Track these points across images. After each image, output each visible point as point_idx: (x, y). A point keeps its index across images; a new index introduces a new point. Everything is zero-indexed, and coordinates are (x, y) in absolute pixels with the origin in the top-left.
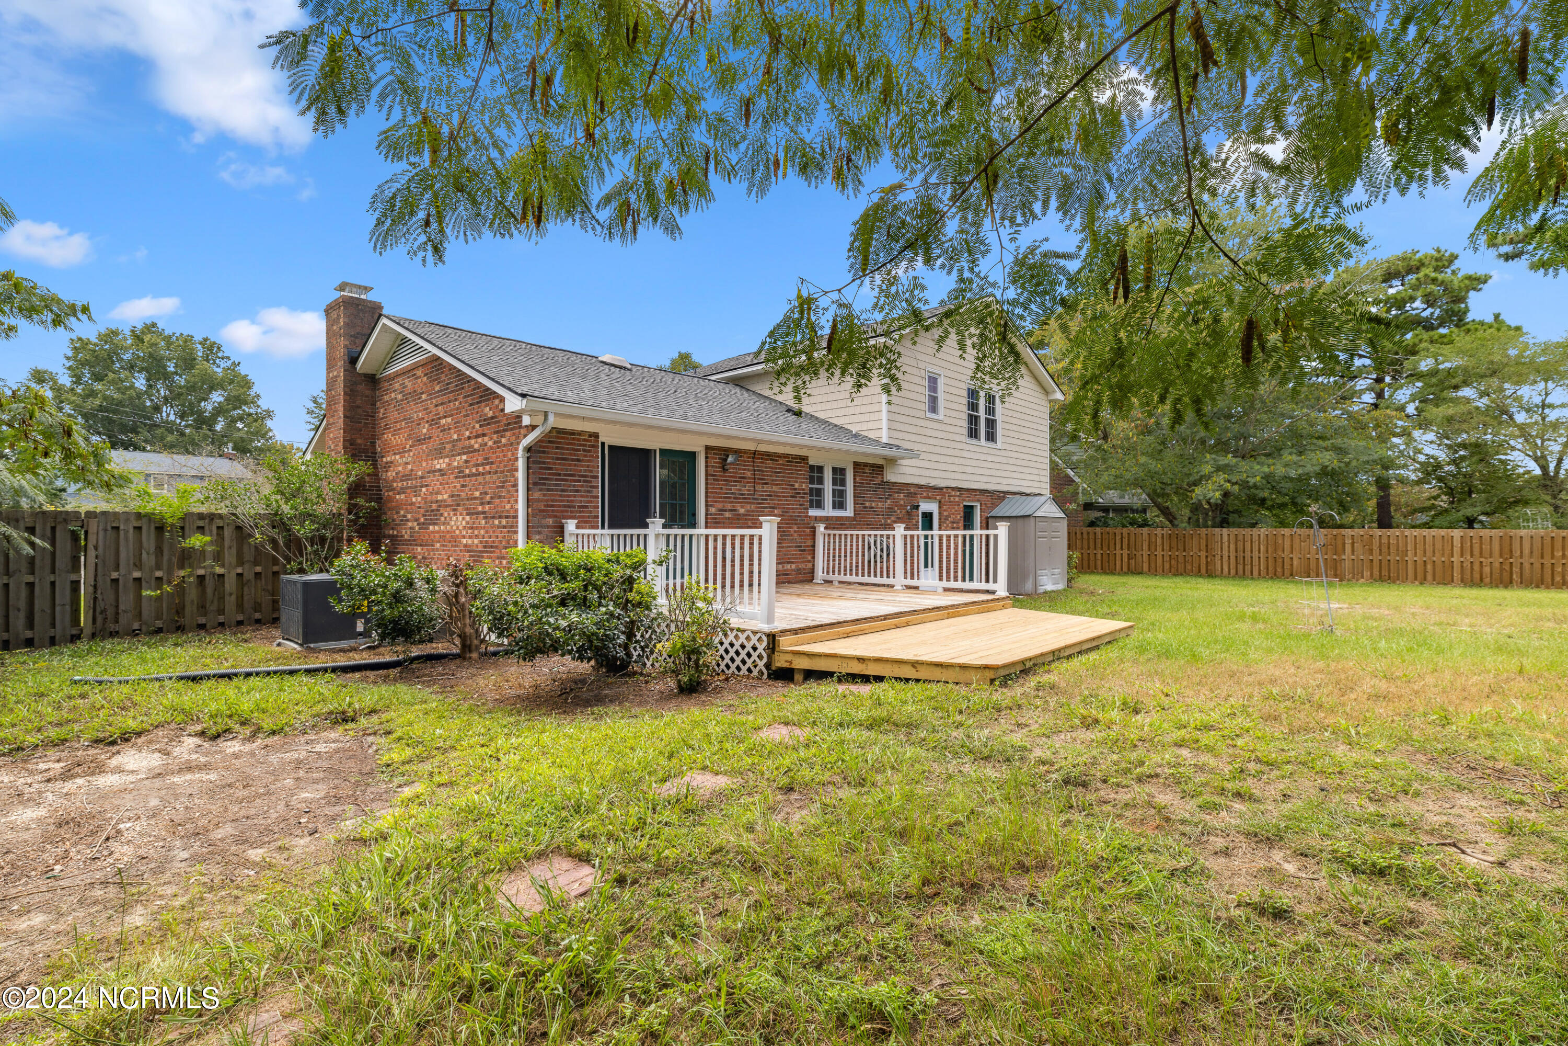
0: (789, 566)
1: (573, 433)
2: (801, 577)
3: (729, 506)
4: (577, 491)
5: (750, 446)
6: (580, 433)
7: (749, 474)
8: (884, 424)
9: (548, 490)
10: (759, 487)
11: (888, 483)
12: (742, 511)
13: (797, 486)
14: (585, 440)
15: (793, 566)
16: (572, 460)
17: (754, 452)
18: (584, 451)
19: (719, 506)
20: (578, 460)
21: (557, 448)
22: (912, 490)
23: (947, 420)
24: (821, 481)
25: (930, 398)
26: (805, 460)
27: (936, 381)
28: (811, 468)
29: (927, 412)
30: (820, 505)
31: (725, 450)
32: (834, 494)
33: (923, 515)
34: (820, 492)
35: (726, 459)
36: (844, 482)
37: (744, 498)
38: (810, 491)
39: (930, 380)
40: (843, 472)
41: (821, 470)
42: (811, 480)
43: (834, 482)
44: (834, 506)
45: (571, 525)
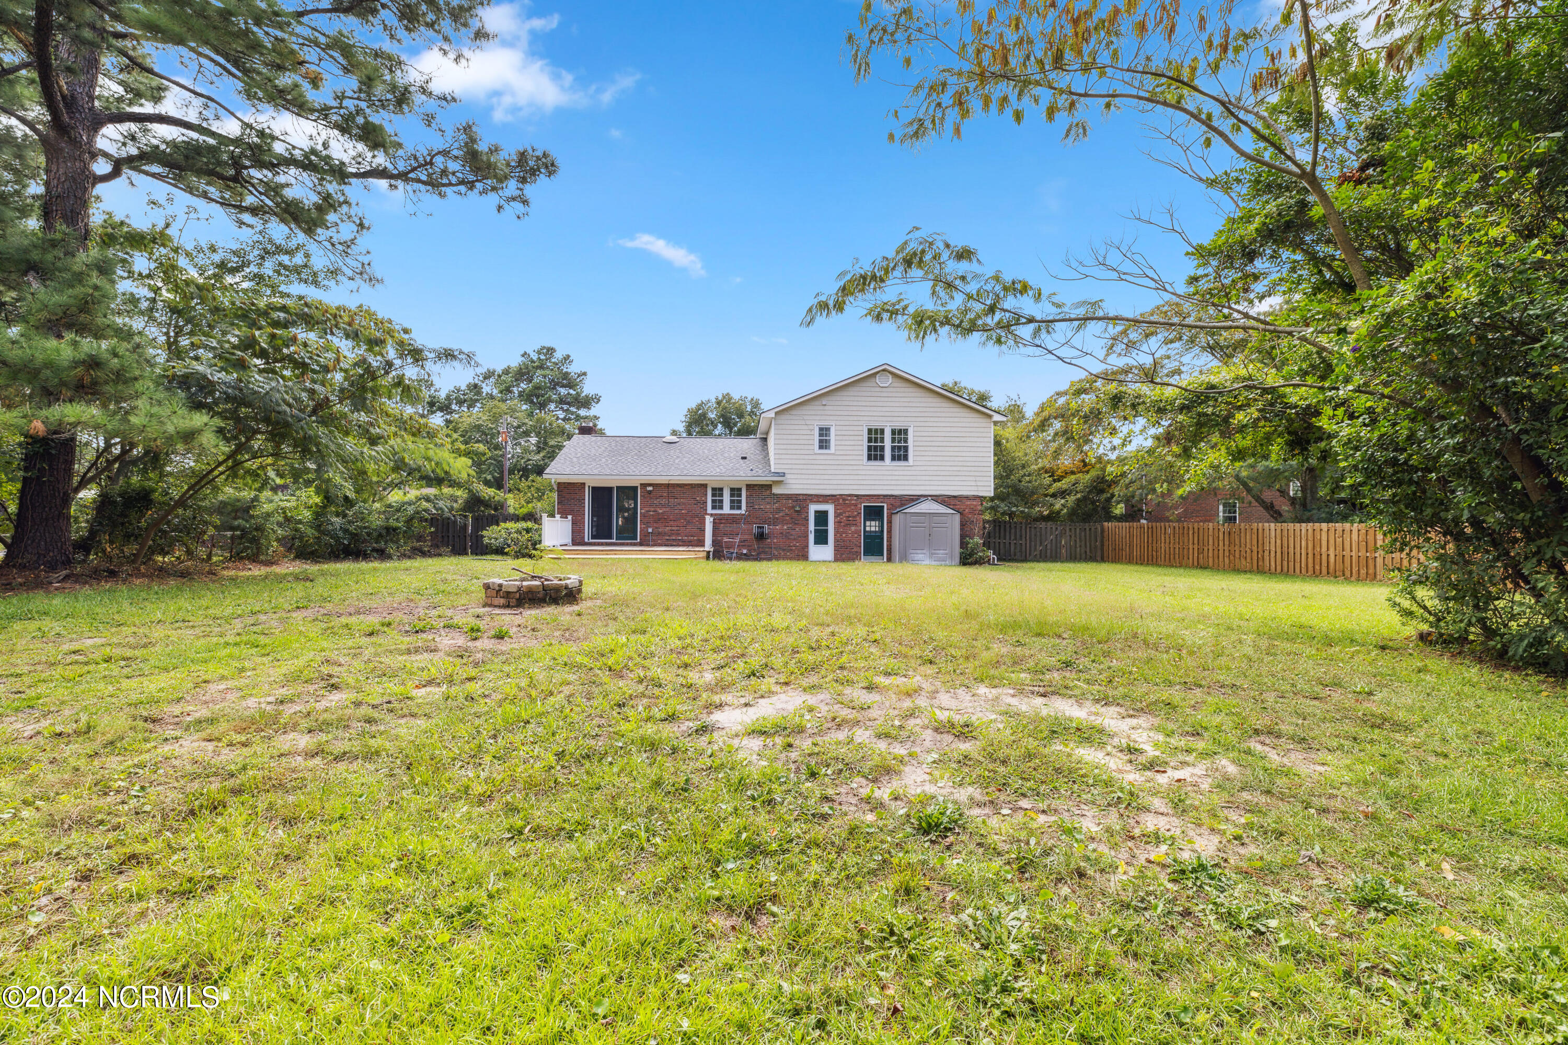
0: (692, 538)
1: (573, 483)
3: (653, 509)
4: (576, 505)
5: (665, 482)
6: (577, 483)
7: (665, 495)
9: (564, 506)
10: (672, 500)
11: (775, 495)
12: (661, 512)
13: (698, 499)
14: (579, 486)
15: (695, 538)
16: (573, 493)
17: (668, 485)
18: (579, 490)
19: (647, 509)
20: (576, 493)
21: (568, 490)
22: (801, 498)
23: (837, 453)
24: (721, 495)
25: (821, 441)
26: (705, 486)
27: (828, 429)
28: (714, 489)
29: (817, 450)
30: (721, 508)
31: (650, 485)
32: (732, 501)
33: (816, 512)
34: (721, 501)
35: (650, 488)
36: (740, 495)
37: (663, 506)
38: (713, 501)
39: (821, 429)
40: (740, 490)
41: (721, 489)
42: (713, 495)
43: (732, 495)
44: (732, 508)
45: (570, 517)
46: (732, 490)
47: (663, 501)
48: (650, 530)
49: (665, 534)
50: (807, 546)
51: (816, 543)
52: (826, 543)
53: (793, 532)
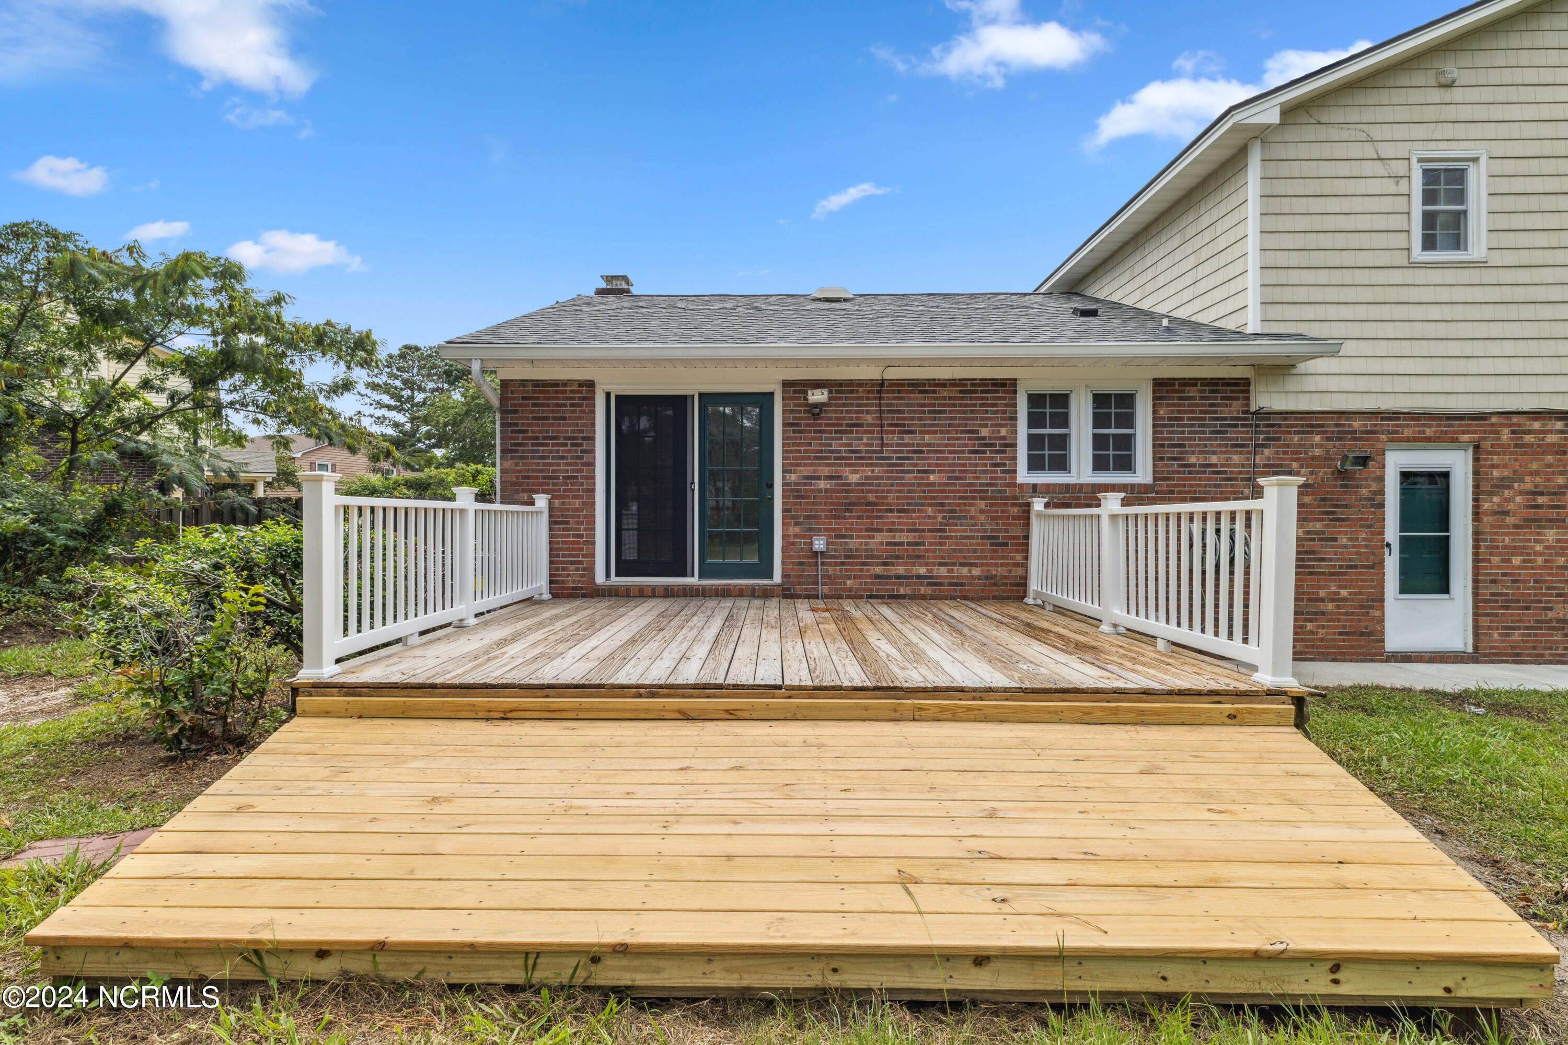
0: (965, 570)
1: (555, 384)
2: (995, 590)
3: (826, 471)
4: (563, 458)
5: (873, 373)
6: (565, 383)
7: (869, 418)
8: (1252, 298)
9: (522, 458)
10: (892, 439)
11: (1262, 415)
12: (854, 478)
13: (984, 432)
14: (573, 392)
15: (976, 571)
16: (555, 418)
17: (882, 383)
18: (572, 405)
19: (807, 471)
20: (564, 418)
21: (534, 405)
22: (1356, 425)
23: (1496, 259)
24: (1063, 420)
25: (1429, 220)
26: (1008, 386)
27: (1457, 177)
28: (1036, 400)
29: (1418, 253)
30: (1061, 464)
31: (818, 384)
32: (1099, 442)
33: (1406, 476)
34: (1062, 442)
35: (818, 396)
36: (1128, 420)
37: (859, 458)
38: (1034, 442)
39: (1430, 176)
40: (1127, 400)
41: (1062, 400)
42: (1035, 421)
43: (1099, 420)
44: (1100, 464)
45: (542, 501)
46: (1100, 400)
47: (864, 442)
48: (819, 544)
49: (870, 556)
50: (1381, 600)
51: (1406, 588)
52: (1443, 586)
53: (1328, 551)
